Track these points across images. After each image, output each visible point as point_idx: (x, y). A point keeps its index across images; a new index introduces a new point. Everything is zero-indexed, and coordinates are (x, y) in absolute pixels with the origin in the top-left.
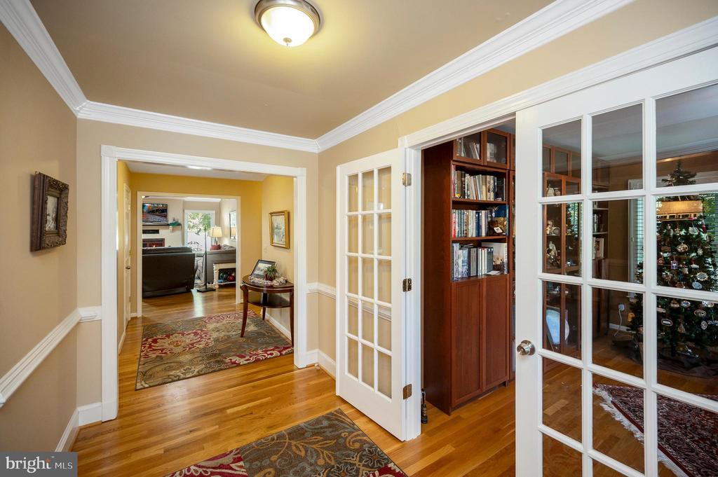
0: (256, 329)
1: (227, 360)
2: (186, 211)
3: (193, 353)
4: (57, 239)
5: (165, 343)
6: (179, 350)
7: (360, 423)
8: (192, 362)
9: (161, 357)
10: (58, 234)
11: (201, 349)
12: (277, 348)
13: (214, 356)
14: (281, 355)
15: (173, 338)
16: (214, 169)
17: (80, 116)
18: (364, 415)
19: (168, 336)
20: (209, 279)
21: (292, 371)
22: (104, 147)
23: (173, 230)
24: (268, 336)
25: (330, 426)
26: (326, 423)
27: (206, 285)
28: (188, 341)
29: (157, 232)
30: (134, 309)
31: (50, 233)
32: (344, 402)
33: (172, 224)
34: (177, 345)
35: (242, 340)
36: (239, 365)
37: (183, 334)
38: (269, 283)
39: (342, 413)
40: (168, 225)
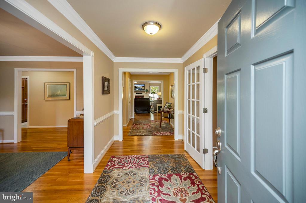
0: (165, 126)
1: (153, 133)
2: (150, 87)
3: (145, 129)
4: (107, 92)
5: (138, 126)
6: (141, 128)
7: (190, 160)
8: (143, 132)
9: (136, 129)
10: (108, 91)
11: (147, 129)
12: (170, 132)
13: (150, 131)
14: (171, 135)
15: (140, 125)
16: (159, 72)
17: (114, 61)
18: (192, 158)
19: (139, 124)
20: (155, 109)
21: (173, 140)
22: (119, 68)
23: (146, 93)
24: (169, 129)
25: (178, 157)
26: (177, 156)
27: (154, 111)
28: (144, 126)
29: (142, 93)
30: (132, 116)
31: (106, 90)
32: (187, 152)
33: (146, 91)
34: (141, 127)
35: (160, 128)
36: (156, 135)
37: (143, 124)
38: (168, 110)
39: (184, 155)
40: (145, 91)
